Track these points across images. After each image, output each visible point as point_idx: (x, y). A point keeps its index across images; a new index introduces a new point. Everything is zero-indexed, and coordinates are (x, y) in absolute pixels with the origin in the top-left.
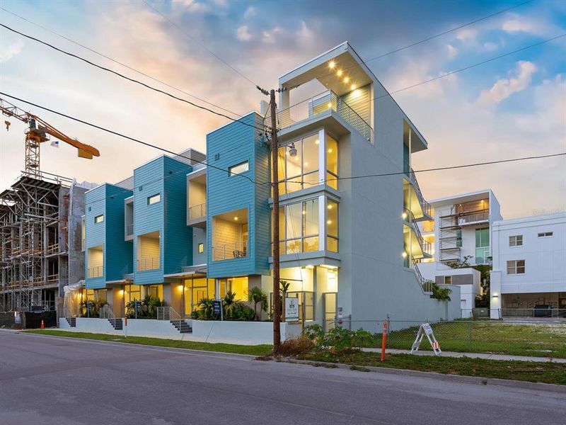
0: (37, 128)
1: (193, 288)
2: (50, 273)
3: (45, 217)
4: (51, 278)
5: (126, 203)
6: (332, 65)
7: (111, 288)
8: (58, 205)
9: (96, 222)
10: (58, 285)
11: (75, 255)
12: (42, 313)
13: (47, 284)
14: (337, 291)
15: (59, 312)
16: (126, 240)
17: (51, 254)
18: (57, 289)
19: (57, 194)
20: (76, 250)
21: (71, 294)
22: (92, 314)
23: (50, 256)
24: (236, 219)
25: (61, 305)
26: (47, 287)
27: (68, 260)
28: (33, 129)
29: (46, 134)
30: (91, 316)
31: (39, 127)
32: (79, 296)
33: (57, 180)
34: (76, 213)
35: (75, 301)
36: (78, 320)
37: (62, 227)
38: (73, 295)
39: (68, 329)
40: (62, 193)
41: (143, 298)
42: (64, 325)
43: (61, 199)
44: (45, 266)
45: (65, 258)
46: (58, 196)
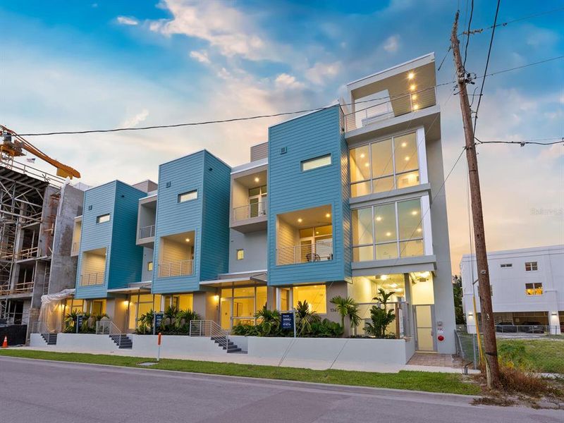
0: (13, 142)
1: (233, 298)
2: (21, 280)
3: (21, 215)
4: (22, 287)
5: (140, 203)
6: (411, 76)
7: (112, 297)
8: (41, 204)
9: (98, 221)
10: (32, 295)
11: (60, 260)
12: (5, 327)
13: (14, 293)
14: (433, 303)
15: (30, 327)
16: (137, 244)
17: (25, 258)
18: (29, 299)
19: (43, 193)
20: (63, 255)
21: (50, 305)
22: (83, 328)
23: (24, 260)
24: (300, 220)
25: (35, 318)
26: (15, 296)
27: (50, 267)
28: (8, 142)
29: (22, 149)
30: (80, 331)
31: (15, 141)
32: (61, 308)
33: (45, 177)
34: (66, 214)
35: (55, 313)
36: (61, 336)
37: (44, 229)
38: (53, 305)
39: (44, 347)
40: (48, 193)
41: (163, 310)
42: (37, 342)
43: (47, 199)
44: (15, 272)
45: (46, 264)
46: (43, 196)
